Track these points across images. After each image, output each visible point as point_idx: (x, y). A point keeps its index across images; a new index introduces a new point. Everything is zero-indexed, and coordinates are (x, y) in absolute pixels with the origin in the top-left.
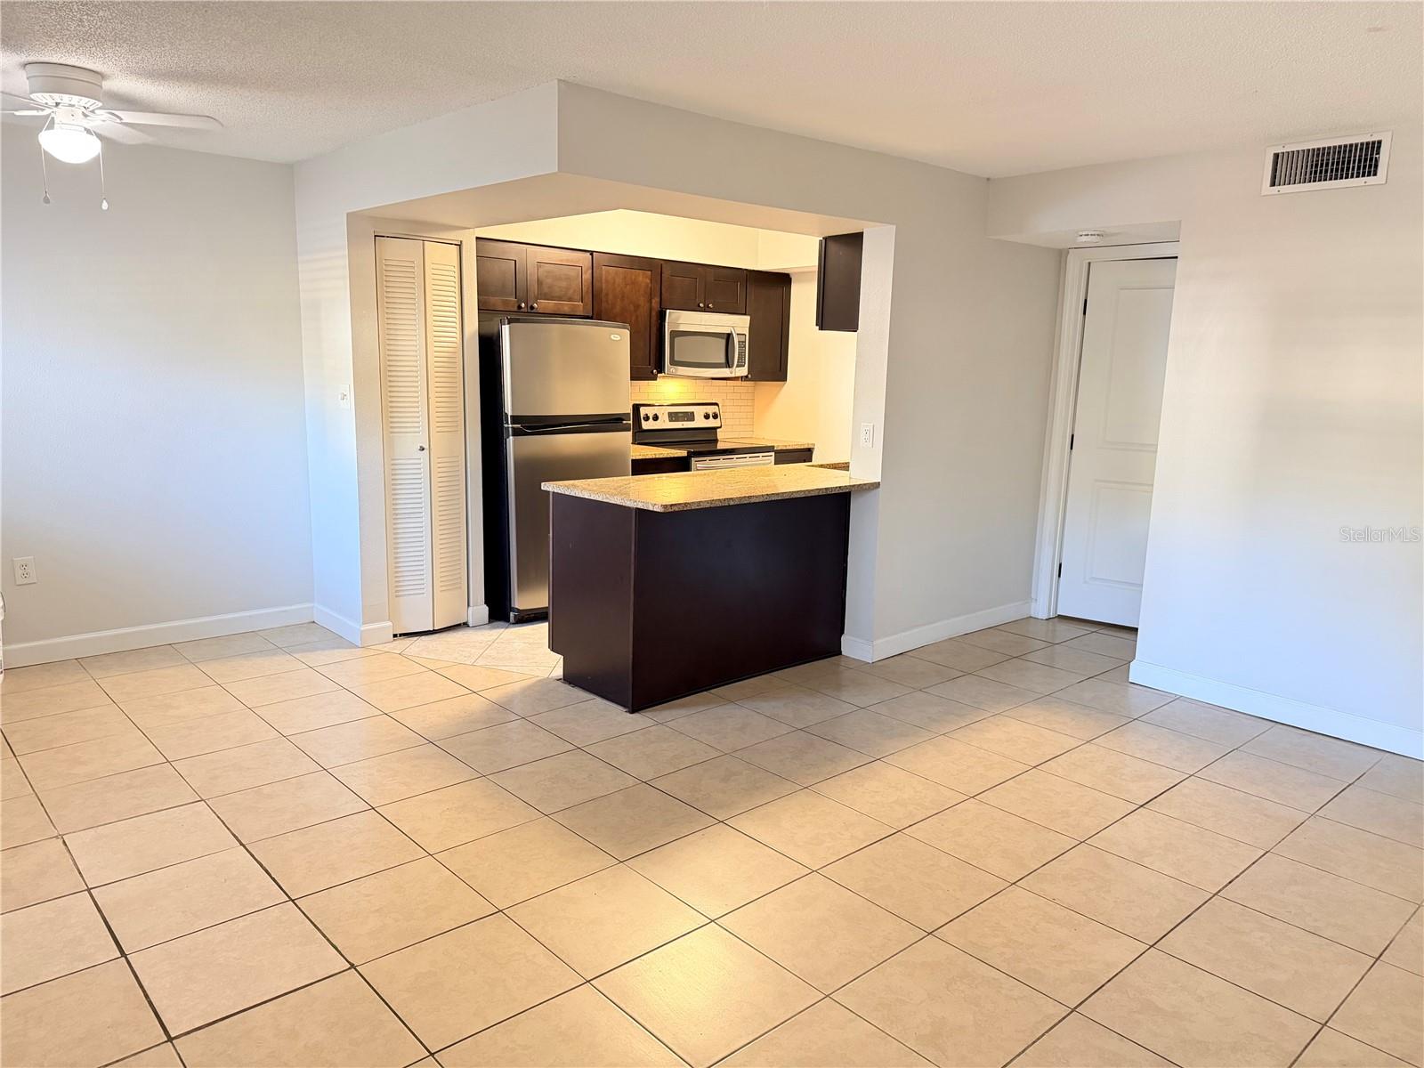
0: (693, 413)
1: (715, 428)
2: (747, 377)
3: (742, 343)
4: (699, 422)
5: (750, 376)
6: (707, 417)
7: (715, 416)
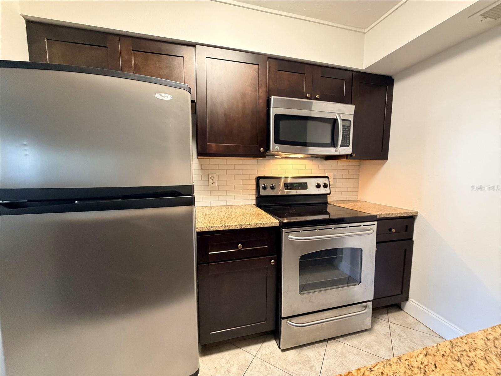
0: (306, 183)
1: (326, 195)
2: (351, 155)
3: (346, 128)
4: (312, 190)
5: (354, 155)
6: (318, 186)
7: (325, 186)
